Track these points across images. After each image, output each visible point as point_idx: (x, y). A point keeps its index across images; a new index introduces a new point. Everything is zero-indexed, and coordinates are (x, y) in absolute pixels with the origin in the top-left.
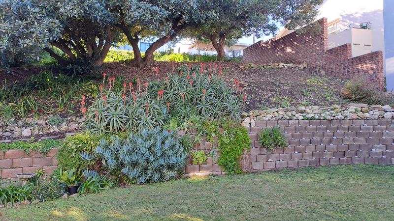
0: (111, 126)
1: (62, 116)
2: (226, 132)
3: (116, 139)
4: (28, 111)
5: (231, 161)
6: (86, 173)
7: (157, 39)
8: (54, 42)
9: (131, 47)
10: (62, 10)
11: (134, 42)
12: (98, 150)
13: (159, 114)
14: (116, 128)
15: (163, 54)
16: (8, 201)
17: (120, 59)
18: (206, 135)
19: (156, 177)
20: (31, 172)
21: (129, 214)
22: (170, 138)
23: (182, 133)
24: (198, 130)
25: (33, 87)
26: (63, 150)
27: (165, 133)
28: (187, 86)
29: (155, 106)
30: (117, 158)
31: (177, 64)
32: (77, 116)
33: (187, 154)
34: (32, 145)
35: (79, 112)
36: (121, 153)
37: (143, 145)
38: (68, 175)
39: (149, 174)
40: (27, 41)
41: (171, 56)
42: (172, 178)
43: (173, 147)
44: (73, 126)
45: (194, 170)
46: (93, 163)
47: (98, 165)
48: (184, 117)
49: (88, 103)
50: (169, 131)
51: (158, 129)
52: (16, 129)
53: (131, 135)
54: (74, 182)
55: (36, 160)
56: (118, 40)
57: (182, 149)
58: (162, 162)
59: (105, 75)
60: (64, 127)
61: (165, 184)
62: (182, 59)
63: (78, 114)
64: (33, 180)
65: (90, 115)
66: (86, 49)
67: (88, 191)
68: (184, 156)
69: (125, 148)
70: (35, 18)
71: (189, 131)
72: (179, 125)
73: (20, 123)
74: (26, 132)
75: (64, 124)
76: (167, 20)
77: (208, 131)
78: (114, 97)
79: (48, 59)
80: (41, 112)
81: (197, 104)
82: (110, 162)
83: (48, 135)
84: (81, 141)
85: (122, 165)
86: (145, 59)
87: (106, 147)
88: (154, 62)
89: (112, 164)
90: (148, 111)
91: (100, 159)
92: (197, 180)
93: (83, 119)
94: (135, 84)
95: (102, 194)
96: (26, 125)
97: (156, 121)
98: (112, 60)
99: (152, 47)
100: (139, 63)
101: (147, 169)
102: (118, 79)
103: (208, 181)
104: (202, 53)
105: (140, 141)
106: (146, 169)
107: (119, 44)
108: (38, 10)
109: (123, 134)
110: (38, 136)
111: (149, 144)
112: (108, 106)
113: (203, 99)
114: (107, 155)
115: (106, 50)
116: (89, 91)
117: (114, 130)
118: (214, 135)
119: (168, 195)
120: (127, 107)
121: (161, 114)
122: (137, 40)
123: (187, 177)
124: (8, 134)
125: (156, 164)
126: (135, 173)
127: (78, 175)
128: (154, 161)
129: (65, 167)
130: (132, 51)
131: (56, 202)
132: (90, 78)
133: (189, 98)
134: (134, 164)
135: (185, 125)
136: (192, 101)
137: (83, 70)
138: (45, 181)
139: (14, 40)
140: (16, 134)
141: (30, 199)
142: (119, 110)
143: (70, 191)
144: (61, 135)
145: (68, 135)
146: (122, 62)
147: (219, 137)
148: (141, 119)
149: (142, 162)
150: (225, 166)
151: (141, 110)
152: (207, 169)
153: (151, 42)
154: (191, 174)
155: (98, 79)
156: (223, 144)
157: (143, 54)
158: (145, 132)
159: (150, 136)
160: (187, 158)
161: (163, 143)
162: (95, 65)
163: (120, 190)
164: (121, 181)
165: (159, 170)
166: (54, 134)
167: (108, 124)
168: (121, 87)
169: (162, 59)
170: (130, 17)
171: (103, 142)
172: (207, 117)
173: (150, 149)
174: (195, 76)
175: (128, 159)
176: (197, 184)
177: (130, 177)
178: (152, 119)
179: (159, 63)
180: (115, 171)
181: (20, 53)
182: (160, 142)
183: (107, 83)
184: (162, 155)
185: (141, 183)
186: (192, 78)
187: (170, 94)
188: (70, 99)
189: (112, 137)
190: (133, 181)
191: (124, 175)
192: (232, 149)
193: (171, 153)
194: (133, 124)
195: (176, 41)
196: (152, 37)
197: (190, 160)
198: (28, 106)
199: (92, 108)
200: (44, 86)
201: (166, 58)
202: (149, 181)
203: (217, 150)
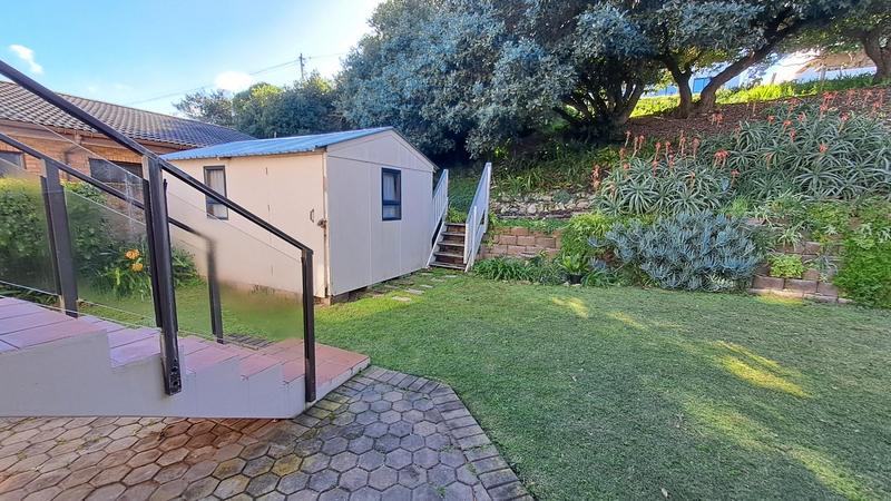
0: (631, 206)
1: (571, 192)
2: (868, 226)
3: (636, 223)
4: (534, 185)
5: (867, 283)
6: (593, 261)
7: (726, 65)
8: (566, 99)
9: (677, 88)
10: (578, 51)
11: (681, 80)
12: (610, 235)
13: (713, 189)
14: (637, 209)
15: (736, 90)
16: (512, 277)
17: (657, 109)
18: (811, 230)
19: (694, 283)
20: (534, 252)
21: (645, 322)
22: (728, 228)
23: (755, 223)
24: (792, 220)
25: (541, 158)
26: (567, 232)
27: (720, 219)
28: (780, 141)
29: (706, 177)
30: (635, 249)
31: (766, 104)
32: (587, 191)
33: (760, 256)
34: (536, 223)
35: (591, 186)
36: (642, 243)
37: (678, 236)
38: (571, 261)
39: (684, 277)
40: (536, 101)
41: (752, 92)
42: (725, 290)
43: (733, 243)
44: (582, 204)
45: (771, 284)
46: (602, 251)
47: (609, 255)
48: (765, 196)
49: (603, 175)
50: (729, 218)
51: (708, 212)
52: (522, 205)
53: (660, 219)
54: (577, 270)
55: (539, 240)
56: (656, 81)
57: (751, 247)
58: (708, 262)
59: (629, 133)
60: (571, 205)
61: (711, 296)
62: (777, 94)
63: (589, 189)
64: (535, 261)
65: (604, 190)
66: (607, 103)
67: (594, 284)
68: (753, 260)
69: (649, 236)
70: (546, 70)
71: (773, 220)
72: (751, 208)
73: (526, 199)
74: (531, 208)
75: (571, 201)
76: (753, 23)
77: (817, 221)
78: (639, 164)
79: (560, 123)
80: (547, 187)
81: (799, 172)
82: (624, 254)
83: (553, 212)
84: (589, 223)
85: (642, 259)
86: (698, 103)
87: (621, 234)
88: (715, 106)
89: (627, 255)
90: (692, 185)
91: (612, 248)
92: (774, 301)
93: (594, 196)
94: (675, 145)
95: (611, 291)
96: (531, 201)
97: (706, 201)
98: (643, 113)
99: (715, 82)
100: (686, 112)
101: (681, 270)
102: (649, 141)
103: (800, 308)
104: (832, 75)
105: (674, 228)
106: (678, 271)
107: (657, 87)
108: (549, 58)
109: (647, 217)
110: (543, 214)
111: (688, 234)
112: (630, 177)
113: (818, 162)
114: (622, 243)
115: (636, 98)
116: (605, 159)
117: (635, 212)
118: (832, 230)
119: (713, 313)
120: (658, 178)
121: (716, 190)
122: (689, 73)
123: (755, 294)
124: (514, 209)
125: (697, 265)
126: (661, 272)
127: (583, 262)
128: (694, 260)
129: (569, 251)
130: (677, 95)
131: (556, 289)
132: (608, 143)
133: (782, 161)
134: (661, 261)
135: (765, 210)
136: (789, 167)
137: (600, 132)
138: (547, 264)
139: (522, 102)
140: (522, 211)
141: (531, 280)
142: (644, 183)
143: (573, 279)
144: (567, 214)
145: (575, 214)
146: (658, 113)
147: (846, 234)
148: (678, 197)
149: (673, 259)
150: (851, 290)
151: (681, 183)
152: (804, 288)
153: (714, 74)
154: (764, 291)
155: (618, 141)
156: (853, 248)
157: (696, 96)
158: (683, 216)
159: (691, 224)
160: (759, 264)
161: (714, 235)
162: (616, 123)
163: (636, 291)
164: (638, 280)
165: (703, 274)
166: (560, 212)
167: (627, 203)
168: (653, 150)
169: (733, 100)
170: (680, 36)
171: (617, 225)
172: (822, 195)
173: (689, 241)
174: (804, 119)
175: (651, 251)
176: (776, 308)
177: (652, 277)
178: (698, 197)
179: (724, 106)
180: (630, 265)
181: (528, 118)
182: (710, 233)
183: (631, 146)
184: (710, 253)
185: (669, 288)
186: (794, 124)
187: (741, 158)
188: (580, 172)
189: (631, 220)
190: (657, 283)
191: (644, 272)
192: (878, 260)
193: (728, 251)
194: (664, 204)
195: (770, 63)
196: (718, 65)
197: (765, 269)
198: (534, 180)
199: (607, 181)
200: (552, 156)
201: (743, 97)
202: (682, 287)
203: (835, 258)
